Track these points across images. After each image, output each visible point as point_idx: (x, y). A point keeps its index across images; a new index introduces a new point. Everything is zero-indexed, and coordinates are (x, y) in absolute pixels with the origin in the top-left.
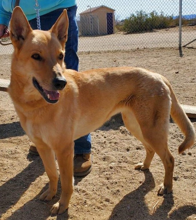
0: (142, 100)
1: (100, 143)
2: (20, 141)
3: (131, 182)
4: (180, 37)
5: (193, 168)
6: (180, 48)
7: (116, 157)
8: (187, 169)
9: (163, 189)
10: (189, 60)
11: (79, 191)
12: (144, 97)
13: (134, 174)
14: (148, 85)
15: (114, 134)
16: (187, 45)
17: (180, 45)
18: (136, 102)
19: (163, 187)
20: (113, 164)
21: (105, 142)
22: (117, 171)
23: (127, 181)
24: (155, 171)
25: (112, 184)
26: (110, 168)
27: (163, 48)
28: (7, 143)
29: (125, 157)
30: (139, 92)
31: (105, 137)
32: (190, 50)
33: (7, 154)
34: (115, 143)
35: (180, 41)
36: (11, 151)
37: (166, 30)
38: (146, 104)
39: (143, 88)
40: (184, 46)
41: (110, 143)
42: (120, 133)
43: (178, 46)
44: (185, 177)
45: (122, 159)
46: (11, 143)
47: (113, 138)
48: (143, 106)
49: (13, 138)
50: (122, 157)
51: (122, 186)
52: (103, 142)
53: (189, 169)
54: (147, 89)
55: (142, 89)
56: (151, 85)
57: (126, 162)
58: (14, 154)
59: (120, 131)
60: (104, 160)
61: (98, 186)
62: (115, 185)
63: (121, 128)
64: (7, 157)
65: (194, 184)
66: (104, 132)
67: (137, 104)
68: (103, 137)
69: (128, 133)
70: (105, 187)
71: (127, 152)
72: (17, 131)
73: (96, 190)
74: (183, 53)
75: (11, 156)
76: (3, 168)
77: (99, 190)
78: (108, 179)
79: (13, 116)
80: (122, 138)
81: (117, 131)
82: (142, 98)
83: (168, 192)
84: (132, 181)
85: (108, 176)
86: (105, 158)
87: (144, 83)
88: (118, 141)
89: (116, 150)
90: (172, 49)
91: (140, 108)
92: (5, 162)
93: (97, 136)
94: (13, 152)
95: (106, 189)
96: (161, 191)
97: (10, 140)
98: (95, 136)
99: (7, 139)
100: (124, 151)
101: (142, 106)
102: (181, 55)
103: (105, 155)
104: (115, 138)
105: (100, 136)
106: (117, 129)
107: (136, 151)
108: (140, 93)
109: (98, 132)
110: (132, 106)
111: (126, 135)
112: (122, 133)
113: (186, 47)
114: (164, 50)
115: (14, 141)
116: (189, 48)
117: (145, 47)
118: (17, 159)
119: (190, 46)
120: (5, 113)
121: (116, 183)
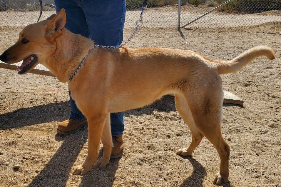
0: (194, 87)
1: (137, 129)
2: (50, 128)
3: (185, 172)
4: (179, 18)
5: (238, 155)
6: (179, 29)
7: (160, 145)
8: (234, 156)
9: (219, 178)
10: (192, 41)
11: (137, 184)
12: (196, 84)
13: (186, 163)
14: (202, 74)
15: (148, 119)
16: (185, 26)
17: (179, 25)
18: (188, 88)
19: (220, 176)
20: (160, 152)
21: (143, 128)
22: (168, 160)
23: (181, 171)
24: (204, 159)
25: (168, 174)
26: (159, 157)
27: (162, 28)
28: (35, 130)
29: (169, 145)
30: (192, 78)
31: (141, 123)
32: (189, 31)
33: (40, 143)
34: (154, 129)
35: (179, 22)
36: (44, 140)
37: (156, 9)
38: (198, 92)
39: (196, 75)
40: (183, 27)
41: (148, 129)
42: (155, 118)
43: (177, 27)
44: (235, 164)
45: (167, 146)
46: (39, 130)
47: (149, 123)
48: (195, 93)
49: (40, 125)
50: (166, 145)
51: (178, 176)
52: (141, 128)
53: (235, 156)
54: (200, 78)
55: (195, 77)
56: (205, 75)
57: (172, 150)
58: (48, 143)
59: (154, 116)
60: (149, 149)
61: (154, 178)
62: (171, 176)
63: (155, 113)
64: (41, 147)
65: (246, 172)
66: (138, 117)
67: (188, 90)
68: (138, 123)
69: (163, 119)
70: (161, 179)
71: (169, 139)
72: (42, 116)
73: (154, 183)
74: (184, 34)
75: (46, 146)
76: (42, 160)
77: (157, 182)
78: (161, 169)
79: (31, 99)
80: (159, 124)
81: (150, 116)
82: (194, 85)
83: (225, 181)
84: (186, 170)
85: (160, 166)
86: (149, 147)
87: (198, 71)
88: (155, 127)
89: (157, 137)
90: (171, 30)
91: (192, 95)
92: (41, 153)
93: (132, 121)
94: (47, 141)
95: (164, 181)
96: (218, 181)
97: (38, 127)
98: (130, 122)
99: (34, 126)
100: (165, 138)
101: (193, 93)
102: (183, 36)
103: (148, 142)
104: (151, 123)
105: (135, 121)
106: (150, 114)
107: (177, 137)
108: (193, 80)
109: (132, 117)
110: (184, 91)
111: (161, 120)
112: (156, 118)
113: (184, 28)
114: (164, 30)
115: (42, 128)
116: (187, 29)
117: (145, 26)
118: (53, 149)
119: (188, 27)
120: (20, 96)
121: (172, 173)
